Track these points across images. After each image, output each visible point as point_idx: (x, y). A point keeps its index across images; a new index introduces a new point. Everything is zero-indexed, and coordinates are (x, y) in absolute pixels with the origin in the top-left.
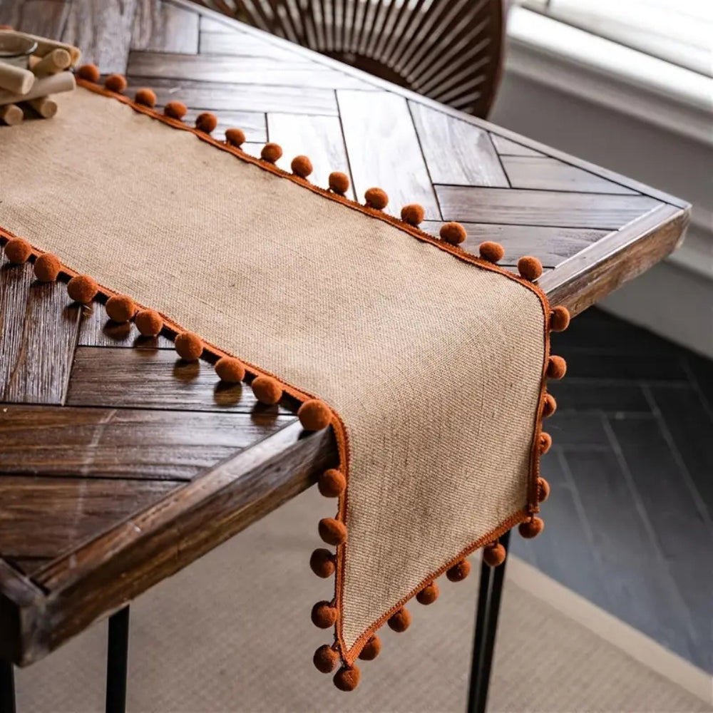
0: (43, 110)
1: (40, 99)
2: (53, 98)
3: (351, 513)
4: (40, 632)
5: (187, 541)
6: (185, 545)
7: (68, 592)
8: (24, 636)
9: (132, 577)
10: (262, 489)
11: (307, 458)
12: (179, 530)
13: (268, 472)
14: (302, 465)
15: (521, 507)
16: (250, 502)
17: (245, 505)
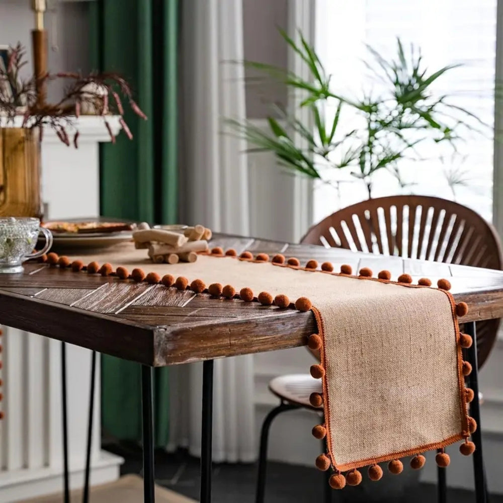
0: (189, 258)
2: (194, 253)
4: (162, 349)
5: (235, 340)
6: (233, 342)
7: (175, 334)
8: (155, 347)
9: (206, 344)
10: (275, 331)
11: (300, 326)
12: (230, 331)
13: (277, 322)
14: (298, 328)
15: (458, 432)
16: (268, 336)
17: (265, 336)
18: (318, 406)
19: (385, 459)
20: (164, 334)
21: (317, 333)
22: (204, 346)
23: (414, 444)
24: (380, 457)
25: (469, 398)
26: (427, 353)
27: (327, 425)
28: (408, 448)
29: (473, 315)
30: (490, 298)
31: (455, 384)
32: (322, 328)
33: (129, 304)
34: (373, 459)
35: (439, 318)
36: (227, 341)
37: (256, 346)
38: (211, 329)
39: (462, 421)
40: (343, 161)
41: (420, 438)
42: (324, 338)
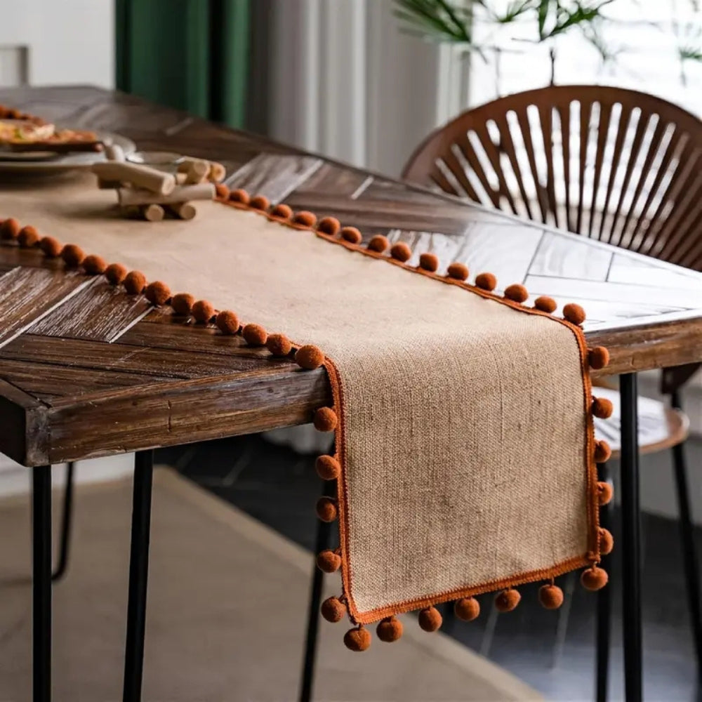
0: (183, 212)
1: (181, 203)
2: (193, 204)
3: (351, 460)
4: (40, 439)
5: (179, 419)
6: (176, 422)
7: (67, 413)
8: (28, 437)
9: (126, 427)
10: (253, 402)
11: (302, 392)
12: (170, 405)
13: (259, 387)
14: (297, 396)
15: (581, 552)
16: (241, 410)
17: (237, 410)
18: (328, 519)
19: (448, 598)
20: (45, 415)
21: (330, 405)
22: (122, 430)
23: (501, 573)
24: (439, 596)
25: (603, 499)
26: (530, 431)
27: (344, 551)
28: (490, 580)
29: (623, 365)
30: (653, 335)
31: (580, 478)
32: (341, 396)
33: (22, 330)
34: (426, 599)
35: (557, 373)
36: (164, 421)
37: (217, 428)
38: (135, 404)
39: (588, 536)
40: (510, 10)
41: (513, 563)
42: (342, 413)
